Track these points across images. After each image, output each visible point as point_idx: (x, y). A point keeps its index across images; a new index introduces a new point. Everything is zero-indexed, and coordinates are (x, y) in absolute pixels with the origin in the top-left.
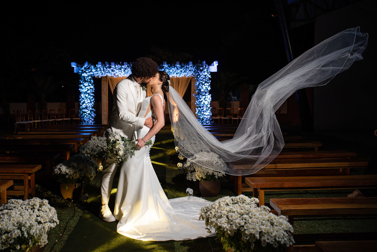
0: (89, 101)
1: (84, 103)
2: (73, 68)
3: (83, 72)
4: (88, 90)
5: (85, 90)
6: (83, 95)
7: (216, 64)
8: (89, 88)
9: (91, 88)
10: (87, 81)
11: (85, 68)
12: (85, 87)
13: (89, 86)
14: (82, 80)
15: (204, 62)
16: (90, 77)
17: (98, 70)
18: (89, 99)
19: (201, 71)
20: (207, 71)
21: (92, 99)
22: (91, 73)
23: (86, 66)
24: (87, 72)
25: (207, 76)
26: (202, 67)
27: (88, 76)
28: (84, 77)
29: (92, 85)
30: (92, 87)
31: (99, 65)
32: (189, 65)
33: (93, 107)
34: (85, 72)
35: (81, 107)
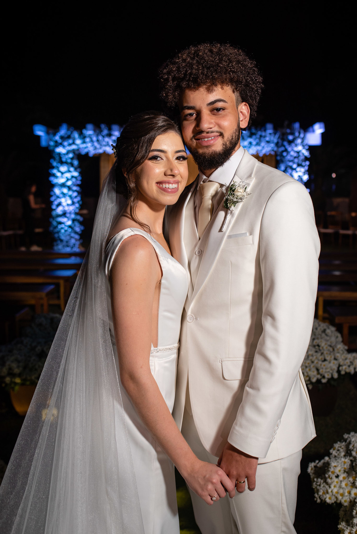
0: (69, 202)
1: (59, 204)
2: (39, 137)
3: (57, 144)
4: (68, 180)
5: (62, 181)
6: (57, 191)
7: (318, 130)
8: (68, 175)
9: (73, 177)
10: (66, 163)
11: (62, 138)
12: (62, 173)
13: (69, 171)
14: (55, 159)
15: (297, 125)
16: (71, 155)
17: (88, 140)
18: (70, 197)
19: (290, 142)
20: (302, 142)
21: (76, 197)
22: (74, 147)
23: (63, 132)
24: (66, 143)
25: (301, 154)
26: (292, 134)
27: (68, 152)
28: (59, 154)
29: (76, 169)
30: (76, 174)
31: (89, 132)
32: (265, 130)
33: (76, 214)
34: (61, 144)
35: (54, 213)
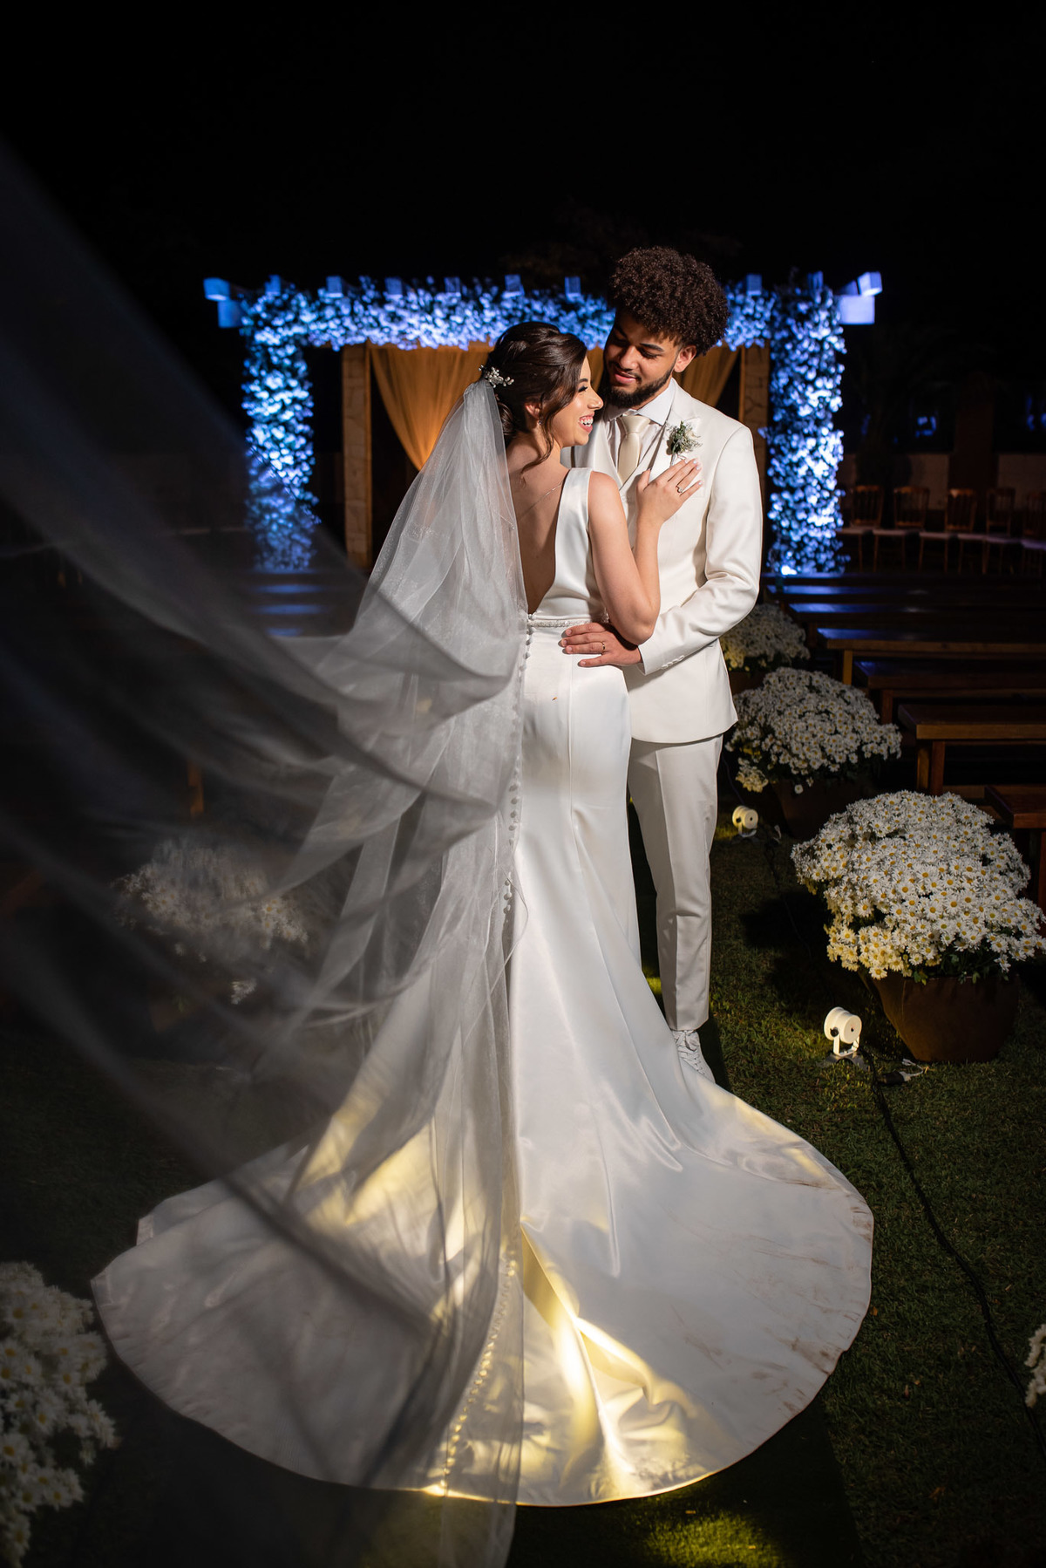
0: (289, 460)
1: (266, 465)
2: (215, 304)
3: (259, 324)
4: (284, 408)
5: (269, 410)
6: (260, 434)
7: (869, 287)
8: (286, 397)
9: (295, 400)
10: (279, 368)
11: (269, 307)
12: (272, 392)
13: (289, 388)
14: (254, 361)
15: (819, 278)
16: (290, 350)
17: (329, 312)
18: (290, 447)
19: (803, 319)
20: (829, 319)
21: (303, 449)
22: (297, 329)
23: (271, 294)
24: (278, 322)
25: (826, 346)
26: (808, 299)
27: (283, 344)
28: (265, 346)
29: (301, 385)
30: (302, 394)
31: (332, 294)
32: (744, 291)
33: (304, 487)
34: (268, 323)
35: (253, 486)
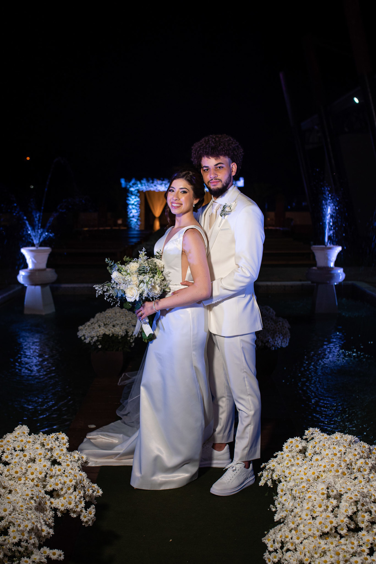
0: (136, 211)
1: (131, 212)
2: (122, 183)
3: (131, 187)
4: (135, 202)
5: (132, 202)
6: (130, 207)
8: (135, 200)
9: (137, 201)
10: (134, 195)
11: (132, 184)
12: (133, 199)
13: (135, 198)
14: (129, 193)
17: (143, 185)
18: (136, 209)
21: (138, 209)
22: (137, 188)
23: (133, 181)
24: (134, 186)
27: (136, 190)
28: (131, 191)
29: (138, 197)
30: (138, 199)
31: (144, 181)
33: (139, 217)
35: (129, 216)
